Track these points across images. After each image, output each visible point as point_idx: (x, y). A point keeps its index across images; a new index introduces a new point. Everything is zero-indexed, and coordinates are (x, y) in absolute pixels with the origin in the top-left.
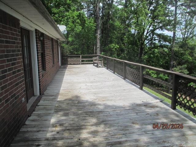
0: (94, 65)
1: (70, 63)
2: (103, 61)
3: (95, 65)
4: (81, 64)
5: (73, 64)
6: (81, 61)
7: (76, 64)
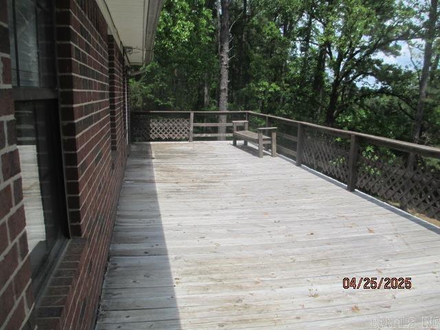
0: (235, 144)
1: (156, 136)
2: (274, 135)
3: (238, 142)
4: (191, 138)
5: (166, 140)
6: (191, 129)
7: (176, 140)
